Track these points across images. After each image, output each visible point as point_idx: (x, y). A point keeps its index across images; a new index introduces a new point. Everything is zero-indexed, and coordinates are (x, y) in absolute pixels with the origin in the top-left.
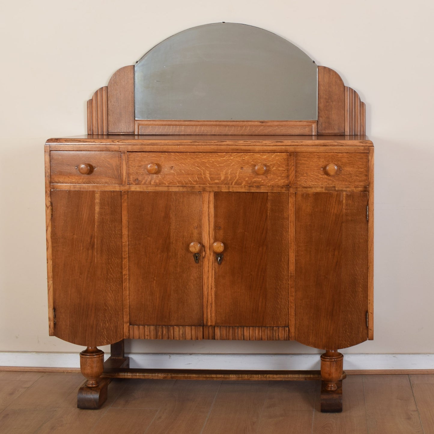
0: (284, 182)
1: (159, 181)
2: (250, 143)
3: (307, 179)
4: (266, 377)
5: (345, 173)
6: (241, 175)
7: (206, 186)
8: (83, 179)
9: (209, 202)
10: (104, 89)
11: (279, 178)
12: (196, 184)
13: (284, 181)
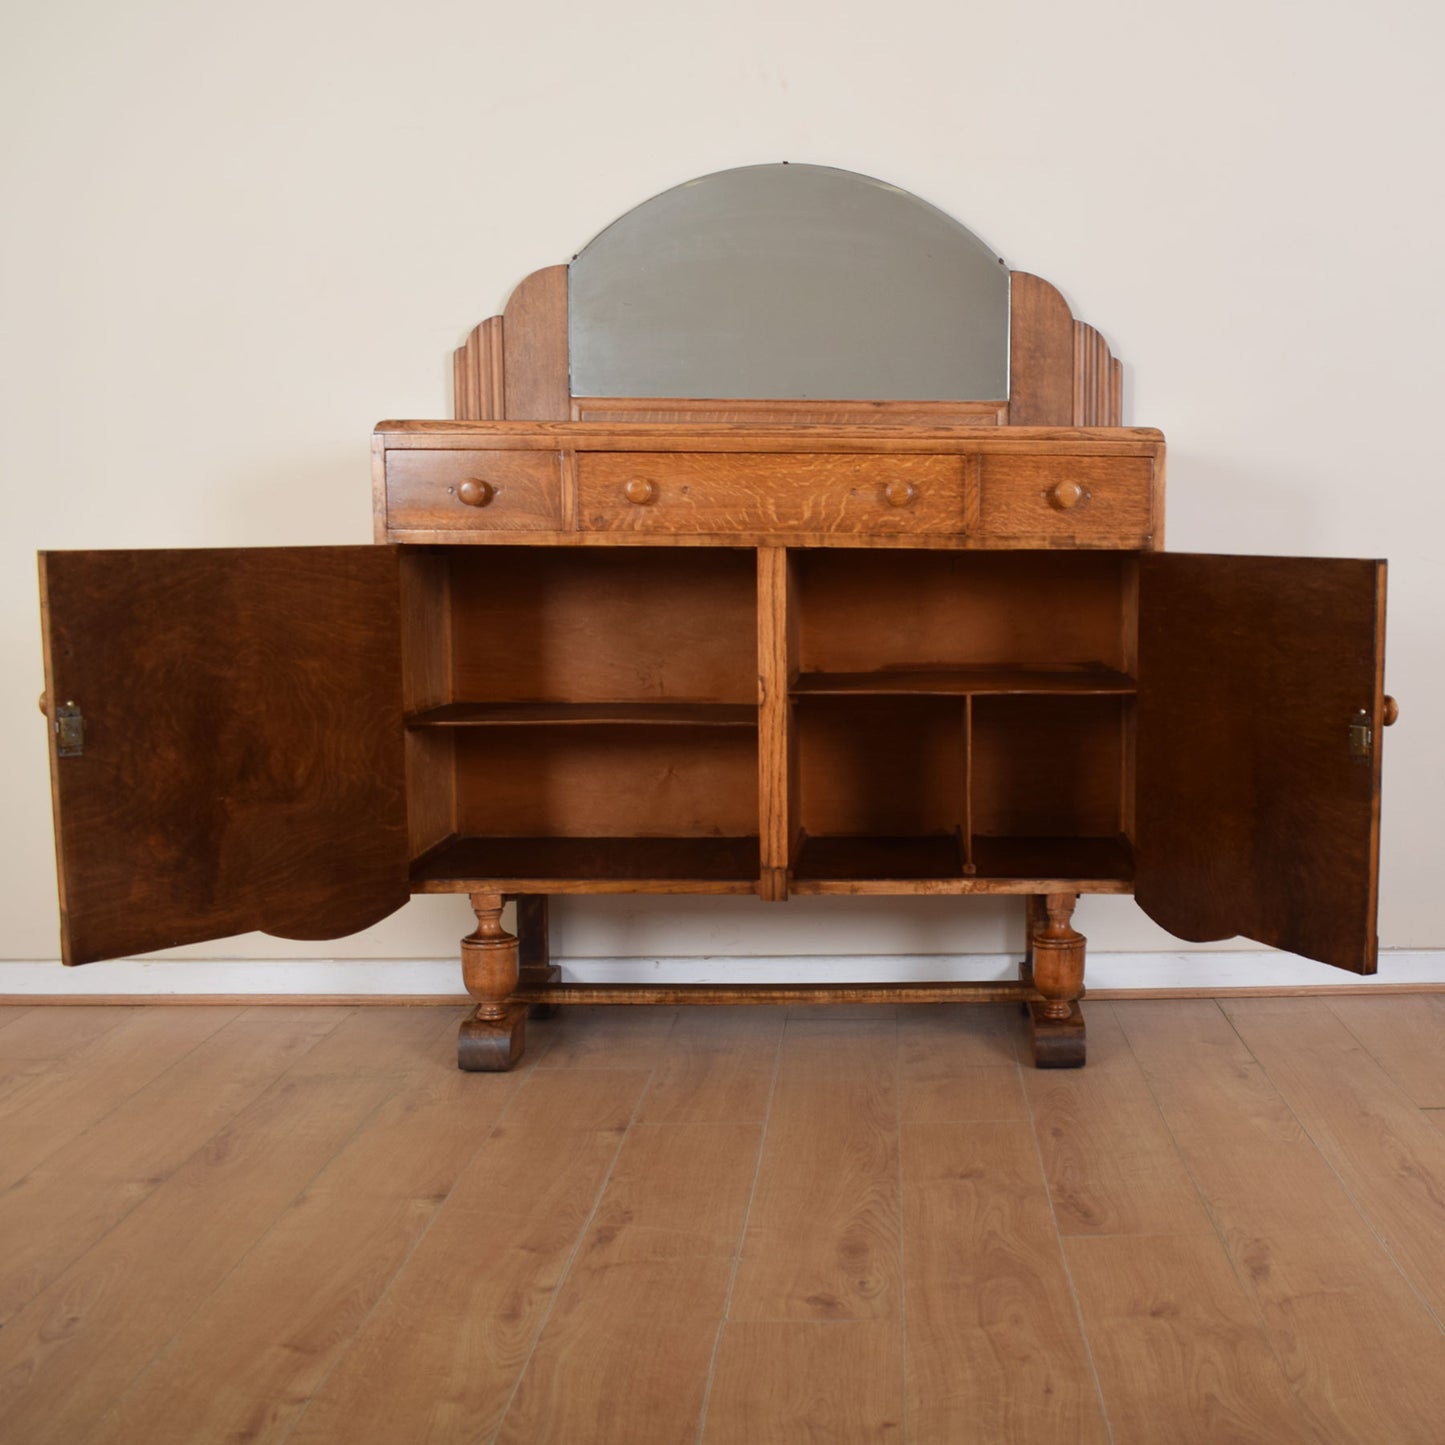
0: (954, 525)
1: (655, 521)
2: (873, 430)
3: (1008, 519)
4: (900, 995)
5: (1099, 505)
6: (851, 507)
7: (767, 535)
8: (468, 517)
9: (774, 574)
10: (494, 322)
11: (943, 515)
12: (744, 530)
13: (953, 522)
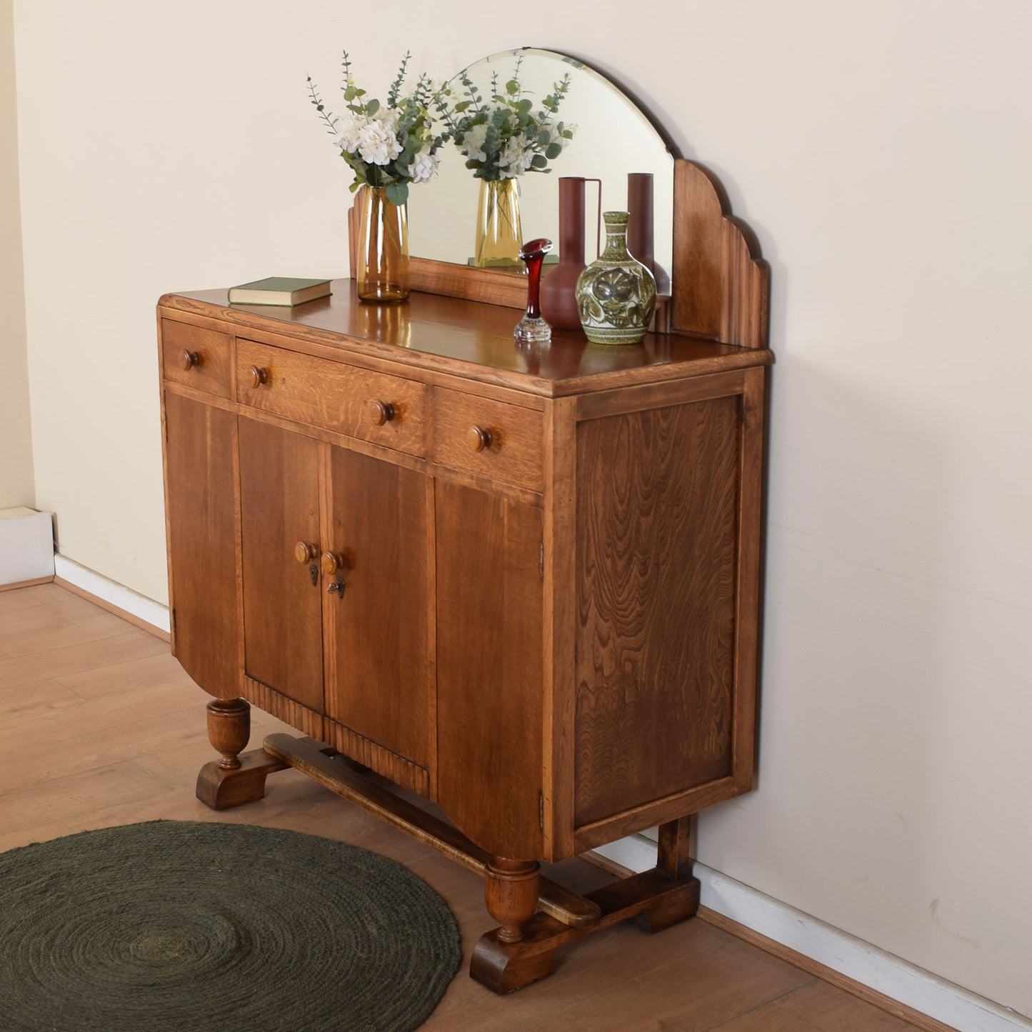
0: (419, 449)
1: (270, 404)
3: (449, 452)
6: (364, 417)
7: (322, 431)
11: (413, 438)
12: (312, 422)
13: (419, 446)
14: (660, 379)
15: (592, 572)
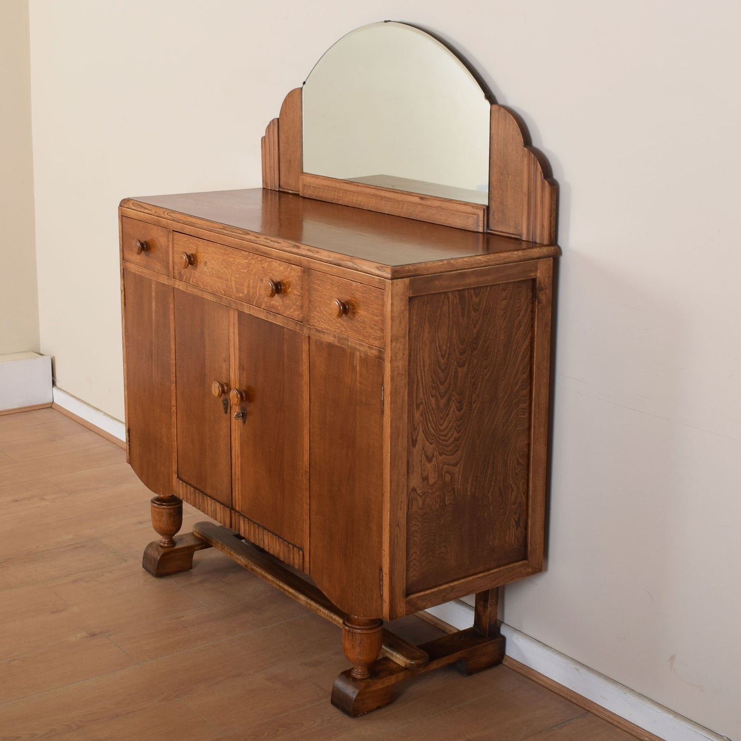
0: (299, 315)
1: (196, 280)
5: (359, 319)
6: (261, 291)
7: (232, 300)
11: (294, 307)
12: (224, 295)
13: (299, 312)
14: (473, 266)
15: (421, 408)
